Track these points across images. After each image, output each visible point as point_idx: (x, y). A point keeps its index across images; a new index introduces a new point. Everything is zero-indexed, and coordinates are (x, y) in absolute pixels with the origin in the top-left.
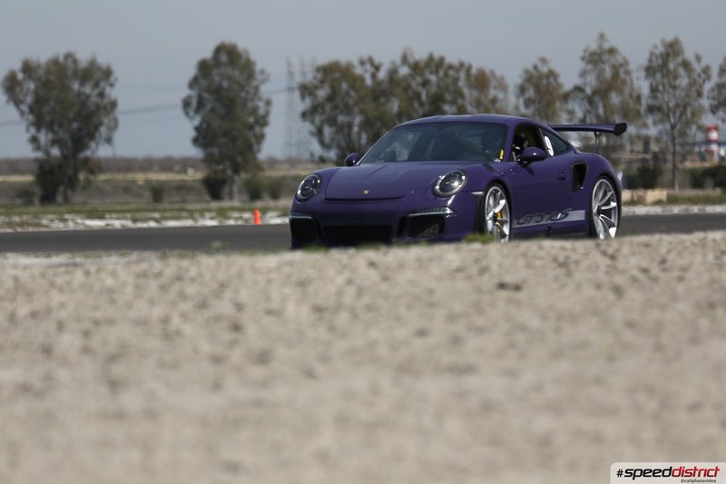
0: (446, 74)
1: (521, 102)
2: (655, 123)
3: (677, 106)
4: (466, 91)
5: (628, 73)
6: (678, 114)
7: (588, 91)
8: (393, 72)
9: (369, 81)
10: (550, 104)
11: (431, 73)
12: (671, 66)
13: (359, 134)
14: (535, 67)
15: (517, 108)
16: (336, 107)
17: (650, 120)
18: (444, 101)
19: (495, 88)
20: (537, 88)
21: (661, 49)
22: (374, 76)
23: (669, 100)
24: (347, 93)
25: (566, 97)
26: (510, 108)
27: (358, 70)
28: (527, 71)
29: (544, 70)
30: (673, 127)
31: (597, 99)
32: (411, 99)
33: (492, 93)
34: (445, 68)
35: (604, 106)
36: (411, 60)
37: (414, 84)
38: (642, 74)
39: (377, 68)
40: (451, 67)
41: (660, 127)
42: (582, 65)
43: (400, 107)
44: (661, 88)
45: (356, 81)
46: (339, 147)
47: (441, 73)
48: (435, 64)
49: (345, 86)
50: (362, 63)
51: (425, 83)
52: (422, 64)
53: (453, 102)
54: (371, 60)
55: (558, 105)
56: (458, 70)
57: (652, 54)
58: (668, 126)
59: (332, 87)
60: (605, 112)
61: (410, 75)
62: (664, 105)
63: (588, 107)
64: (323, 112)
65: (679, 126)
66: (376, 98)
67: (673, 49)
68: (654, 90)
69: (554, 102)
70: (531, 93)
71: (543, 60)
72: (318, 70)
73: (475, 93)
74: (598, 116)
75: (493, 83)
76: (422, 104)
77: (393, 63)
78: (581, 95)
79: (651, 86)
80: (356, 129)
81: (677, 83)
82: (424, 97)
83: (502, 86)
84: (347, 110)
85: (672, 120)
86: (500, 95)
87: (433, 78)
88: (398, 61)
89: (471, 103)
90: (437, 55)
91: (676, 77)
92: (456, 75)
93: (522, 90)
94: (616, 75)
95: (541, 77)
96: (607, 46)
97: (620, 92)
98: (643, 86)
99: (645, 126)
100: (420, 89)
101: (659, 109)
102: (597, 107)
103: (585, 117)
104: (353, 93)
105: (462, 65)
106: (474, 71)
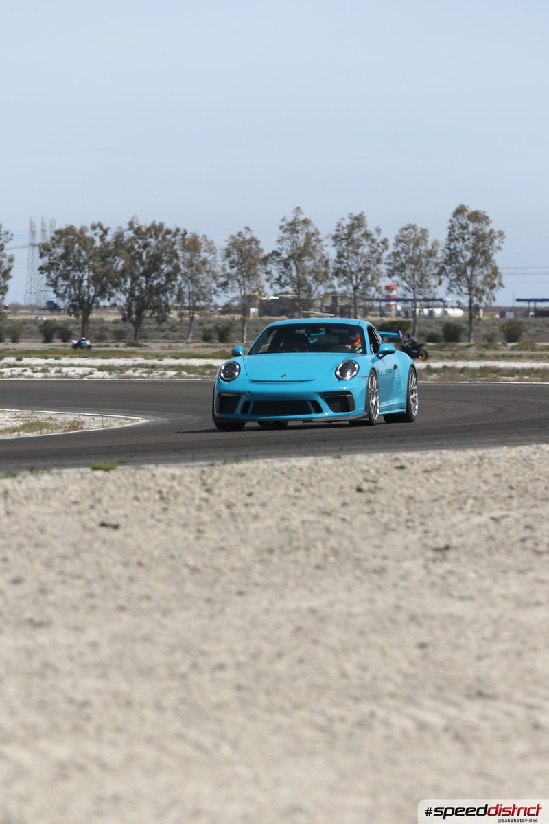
0: (164, 239)
1: (227, 263)
2: (340, 285)
3: (360, 270)
4: (180, 253)
5: (319, 241)
6: (359, 277)
7: (285, 256)
8: (119, 236)
9: (98, 243)
10: (251, 266)
11: (151, 237)
12: (355, 236)
13: (88, 287)
14: (240, 234)
15: (223, 269)
16: (69, 264)
17: (335, 282)
18: (162, 262)
19: (205, 251)
20: (241, 251)
21: (348, 222)
22: (102, 238)
23: (353, 264)
24: (79, 251)
25: (265, 260)
26: (217, 269)
27: (89, 234)
28: (232, 237)
29: (248, 237)
30: (356, 288)
31: (292, 262)
32: (134, 258)
33: (204, 255)
34: (163, 233)
35: (297, 269)
36: (135, 226)
37: (136, 246)
38: (331, 242)
39: (105, 232)
40: (168, 232)
41: (344, 288)
42: (280, 233)
43: (123, 265)
44: (345, 254)
45: (86, 243)
46: (70, 297)
47: (160, 238)
48: (156, 230)
49: (77, 246)
50: (94, 228)
51: (145, 246)
52: (144, 230)
53: (169, 262)
54: (100, 226)
55: (258, 267)
56: (175, 235)
57: (339, 225)
58: (351, 288)
59: (66, 247)
60: (298, 273)
61: (133, 238)
62: (348, 269)
63: (284, 269)
64: (58, 269)
65: (361, 287)
66: (103, 258)
67: (358, 222)
68: (340, 255)
69: (255, 265)
70: (235, 256)
71: (248, 229)
72: (56, 232)
73: (188, 255)
74: (291, 278)
75: (203, 247)
76: (142, 264)
77: (120, 228)
78: (278, 259)
79: (339, 252)
80: (85, 283)
81: (360, 250)
82: (144, 257)
83: (211, 250)
84: (79, 266)
85: (354, 282)
86: (211, 257)
87: (152, 241)
88: (126, 227)
89: (183, 263)
90: (157, 224)
91: (358, 246)
92: (173, 240)
93: (228, 254)
94: (307, 243)
95: (244, 242)
96: (301, 218)
97: (312, 256)
98: (331, 252)
99: (332, 286)
100: (141, 250)
101: (344, 272)
102: (291, 269)
103: (281, 277)
104: (83, 253)
105: (178, 230)
106: (187, 236)
